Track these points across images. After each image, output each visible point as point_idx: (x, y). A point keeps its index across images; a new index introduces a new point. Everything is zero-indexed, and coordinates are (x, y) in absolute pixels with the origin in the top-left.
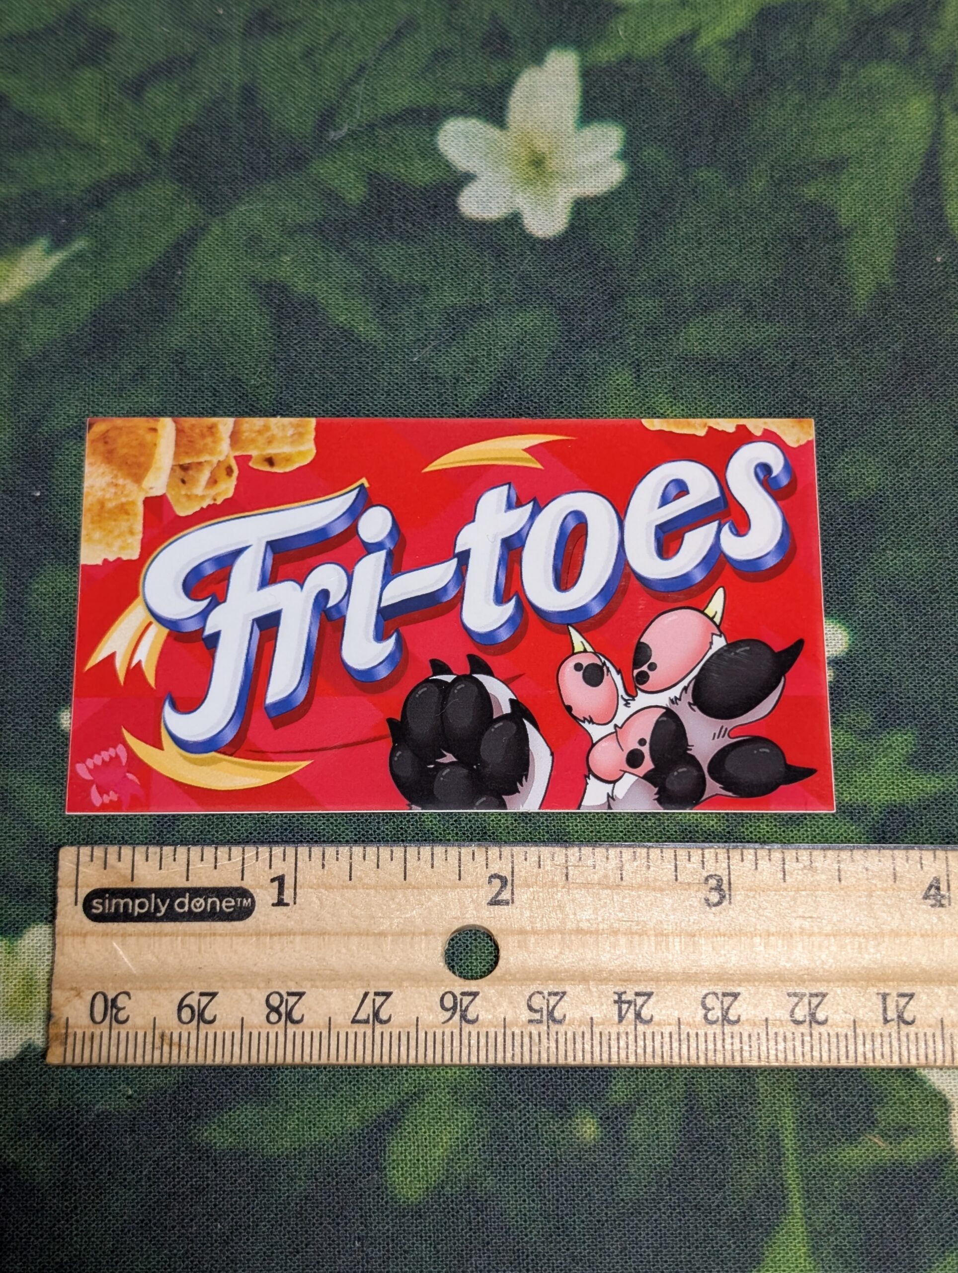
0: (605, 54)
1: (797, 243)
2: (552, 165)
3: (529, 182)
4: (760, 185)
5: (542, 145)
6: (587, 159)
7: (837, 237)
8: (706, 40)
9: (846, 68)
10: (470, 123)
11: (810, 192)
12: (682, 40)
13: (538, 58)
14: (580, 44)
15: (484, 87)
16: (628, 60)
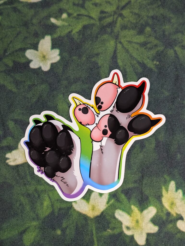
0: (55, 36)
1: (91, 69)
2: (47, 57)
3: (42, 61)
4: (84, 59)
5: (45, 54)
6: (53, 56)
7: (98, 68)
8: (74, 32)
9: (99, 36)
10: (31, 50)
11: (93, 60)
12: (69, 32)
13: (43, 38)
14: (51, 34)
15: (34, 43)
16: (60, 37)
